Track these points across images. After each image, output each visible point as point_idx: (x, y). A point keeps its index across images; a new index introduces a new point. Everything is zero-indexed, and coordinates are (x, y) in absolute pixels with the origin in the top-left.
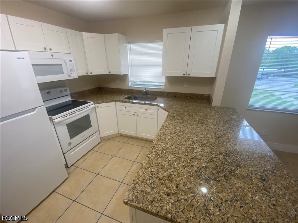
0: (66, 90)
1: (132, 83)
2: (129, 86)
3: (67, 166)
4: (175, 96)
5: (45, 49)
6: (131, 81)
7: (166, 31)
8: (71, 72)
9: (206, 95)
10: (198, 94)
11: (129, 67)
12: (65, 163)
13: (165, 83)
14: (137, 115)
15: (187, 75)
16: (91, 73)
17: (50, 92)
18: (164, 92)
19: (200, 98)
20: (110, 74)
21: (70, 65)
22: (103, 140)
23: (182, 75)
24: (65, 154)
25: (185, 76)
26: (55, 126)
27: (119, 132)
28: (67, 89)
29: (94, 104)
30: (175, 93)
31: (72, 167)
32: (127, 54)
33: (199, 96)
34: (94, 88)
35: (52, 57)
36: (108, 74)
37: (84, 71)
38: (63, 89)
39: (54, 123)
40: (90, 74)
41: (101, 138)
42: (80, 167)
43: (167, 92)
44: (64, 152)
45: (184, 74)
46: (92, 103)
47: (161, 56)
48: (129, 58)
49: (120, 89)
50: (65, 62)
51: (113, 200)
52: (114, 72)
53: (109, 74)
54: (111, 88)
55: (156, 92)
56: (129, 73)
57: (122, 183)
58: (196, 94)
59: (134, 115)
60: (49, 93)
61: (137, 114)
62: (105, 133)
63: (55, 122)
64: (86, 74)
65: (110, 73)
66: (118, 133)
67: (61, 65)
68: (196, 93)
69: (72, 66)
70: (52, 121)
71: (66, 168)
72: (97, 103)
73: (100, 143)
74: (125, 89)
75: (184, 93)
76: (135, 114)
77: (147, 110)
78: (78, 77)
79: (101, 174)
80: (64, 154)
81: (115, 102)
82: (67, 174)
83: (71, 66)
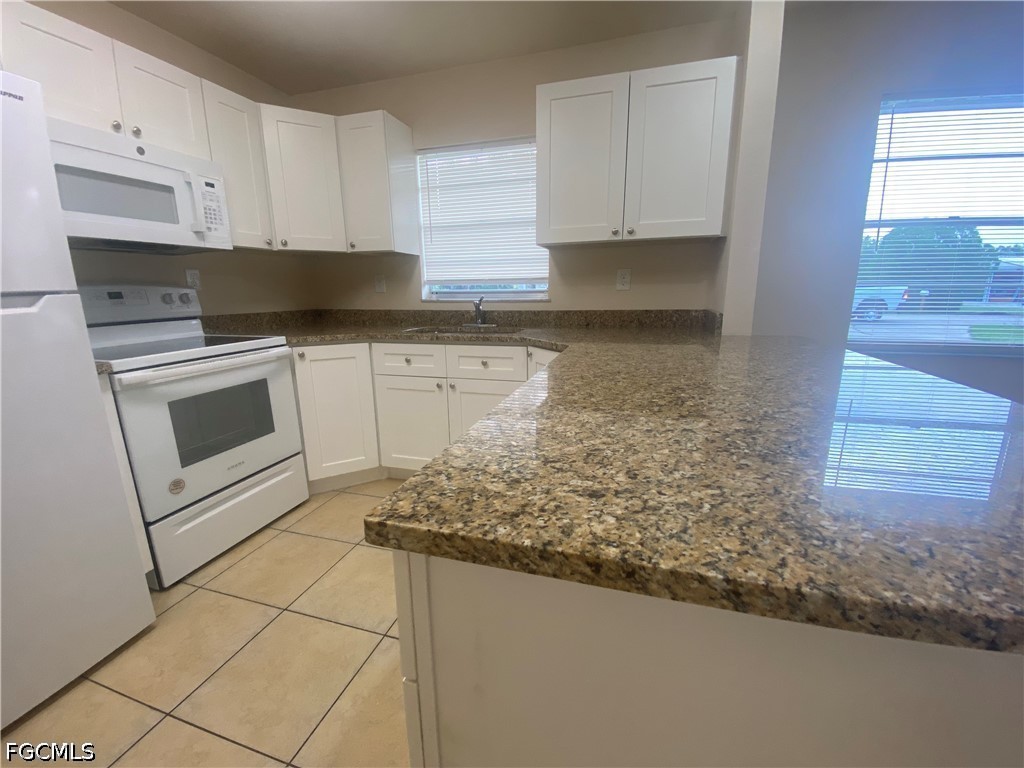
0: (184, 299)
1: (434, 290)
2: (424, 298)
3: (156, 583)
4: (588, 325)
5: (117, 127)
6: (431, 282)
7: (543, 92)
8: (210, 225)
9: (696, 311)
10: (667, 311)
11: (423, 234)
12: (152, 567)
13: (551, 279)
14: (452, 387)
15: (625, 232)
16: (285, 244)
17: (120, 293)
18: (548, 313)
19: (674, 324)
20: (355, 250)
21: (204, 199)
22: (319, 491)
23: (606, 237)
24: (151, 528)
25: (618, 238)
26: (120, 398)
27: (383, 464)
28: (192, 293)
29: (289, 344)
30: (587, 312)
31: (181, 587)
32: (417, 190)
33: (672, 316)
34: (297, 311)
35: (138, 156)
36: (344, 250)
37: (260, 234)
38: (175, 292)
39: (118, 388)
40: (281, 248)
41: (310, 484)
42: (213, 585)
43: (558, 312)
44: (150, 518)
45: (615, 233)
46: (282, 339)
47: (532, 186)
48: (420, 201)
49: (390, 311)
50: (189, 184)
51: (345, 703)
52: (367, 244)
53: (350, 250)
54: (359, 311)
55: (520, 312)
56: (421, 250)
57: (385, 635)
58: (661, 311)
59: (439, 386)
60: (116, 296)
61: (450, 381)
62: (327, 465)
63: (120, 380)
64: (266, 247)
65: (353, 246)
66: (377, 465)
67: (169, 190)
68: (659, 309)
69: (214, 205)
70: (106, 376)
71: (152, 590)
72: (298, 345)
73: (308, 505)
74: (408, 311)
75: (617, 311)
76: (443, 382)
77: (489, 363)
78: (236, 249)
79: (298, 610)
80: (147, 525)
81: (367, 345)
82: (155, 616)
83: (210, 203)
